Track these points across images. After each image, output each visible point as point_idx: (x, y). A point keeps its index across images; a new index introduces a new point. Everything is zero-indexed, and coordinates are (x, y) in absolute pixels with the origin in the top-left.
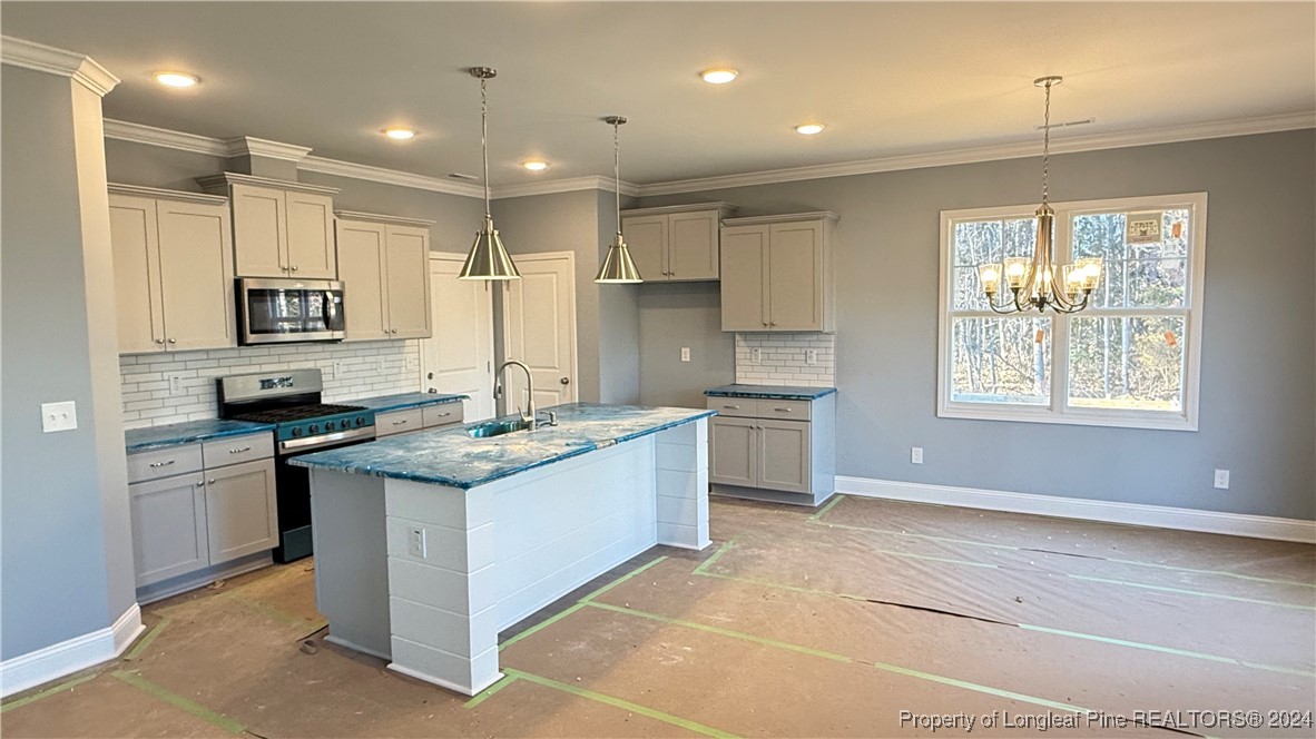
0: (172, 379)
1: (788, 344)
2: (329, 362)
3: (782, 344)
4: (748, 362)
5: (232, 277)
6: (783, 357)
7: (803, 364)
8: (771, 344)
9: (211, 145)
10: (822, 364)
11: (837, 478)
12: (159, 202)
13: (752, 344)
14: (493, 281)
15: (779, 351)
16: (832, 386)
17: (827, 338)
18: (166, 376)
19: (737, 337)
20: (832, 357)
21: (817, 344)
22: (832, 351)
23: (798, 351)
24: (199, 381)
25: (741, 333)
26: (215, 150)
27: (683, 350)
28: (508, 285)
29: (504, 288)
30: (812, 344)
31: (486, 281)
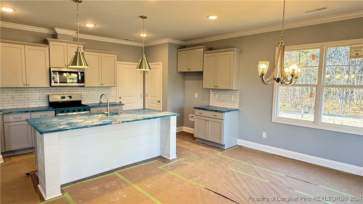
0: (35, 95)
1: (225, 93)
2: (86, 92)
3: (223, 93)
4: (213, 99)
5: (49, 67)
6: (223, 97)
7: (229, 100)
8: (220, 93)
9: (47, 31)
10: (236, 101)
11: (238, 140)
12: (26, 46)
13: (214, 93)
14: (144, 71)
15: (222, 95)
16: (238, 108)
17: (237, 92)
18: (33, 94)
19: (211, 90)
20: (238, 98)
21: (234, 94)
22: (238, 96)
23: (228, 96)
24: (44, 96)
25: (211, 89)
26: (49, 32)
27: (195, 93)
28: (147, 72)
29: (146, 73)
30: (232, 94)
31: (141, 71)
